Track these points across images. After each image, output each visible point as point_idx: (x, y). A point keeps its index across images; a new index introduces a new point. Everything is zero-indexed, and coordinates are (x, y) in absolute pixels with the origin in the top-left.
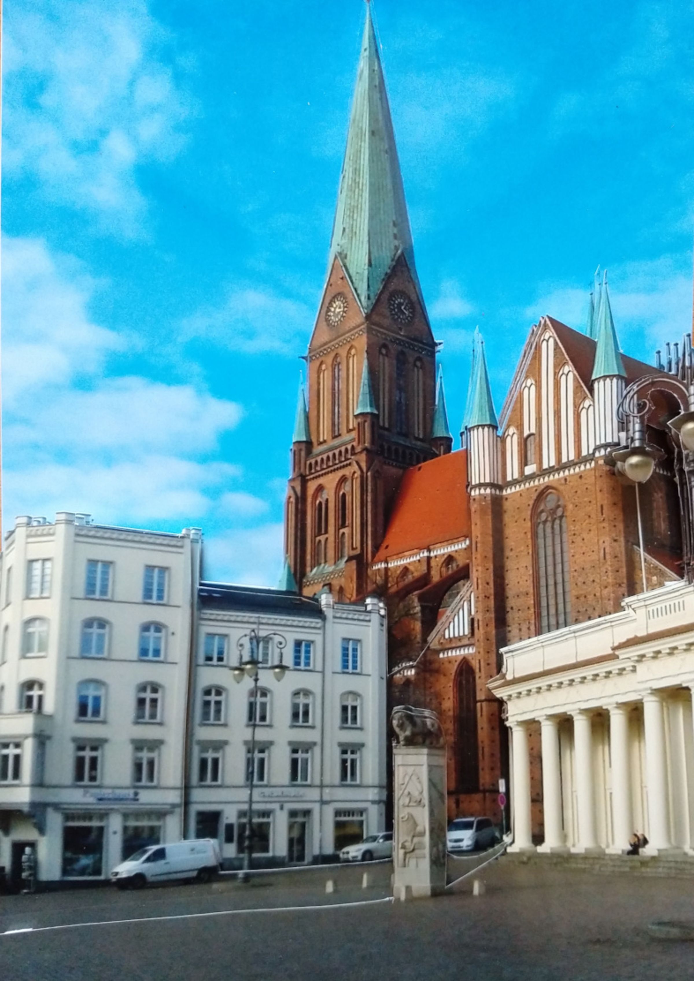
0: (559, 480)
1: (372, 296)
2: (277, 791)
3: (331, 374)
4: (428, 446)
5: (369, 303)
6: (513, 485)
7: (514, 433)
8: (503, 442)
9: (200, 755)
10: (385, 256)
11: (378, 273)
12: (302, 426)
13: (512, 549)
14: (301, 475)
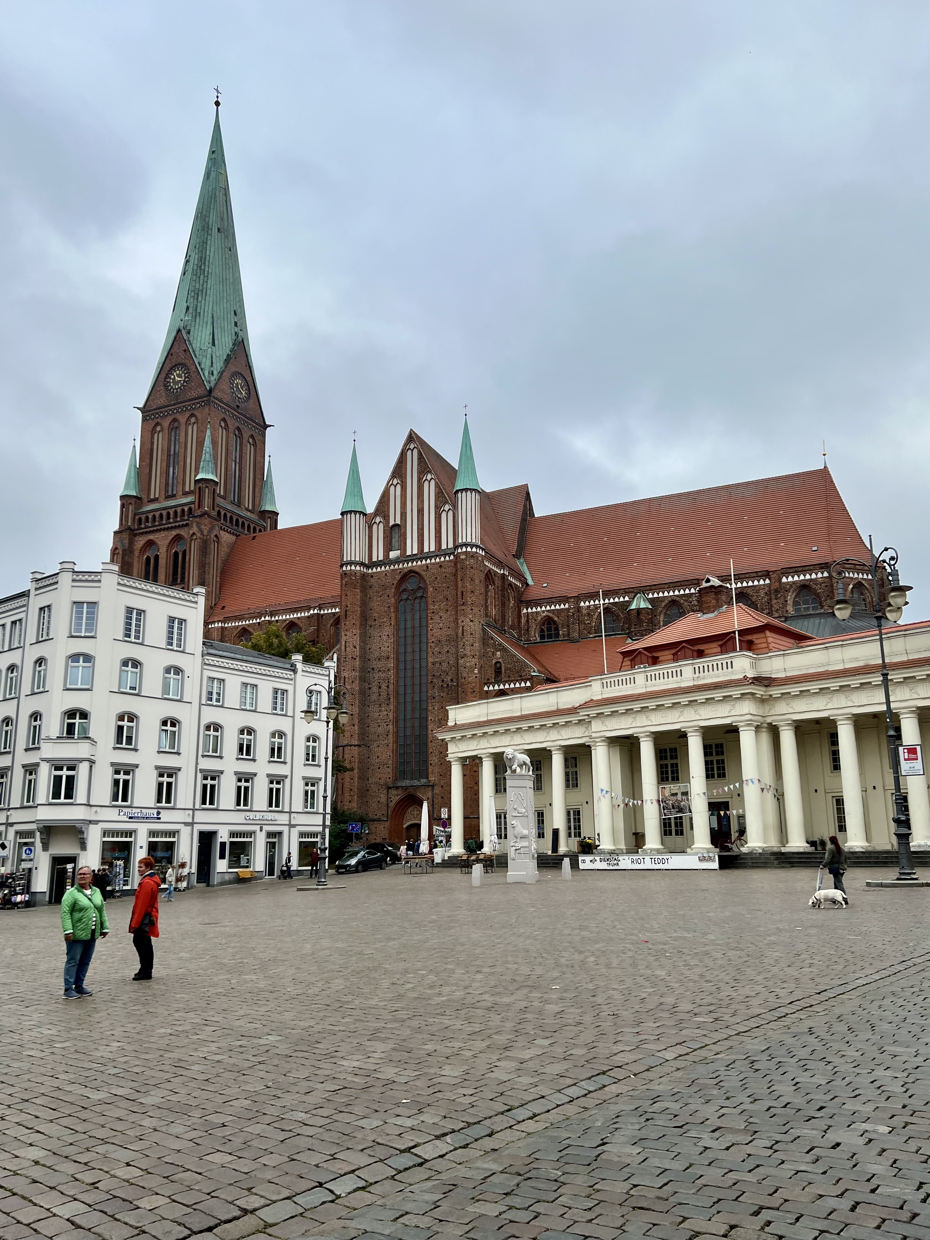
0: (422, 566)
1: (216, 373)
2: (259, 816)
3: (167, 436)
4: (257, 518)
5: (212, 378)
6: (379, 565)
7: (380, 522)
8: (370, 527)
9: (201, 782)
10: (227, 340)
11: (221, 353)
12: (132, 481)
13: (375, 620)
14: (129, 528)
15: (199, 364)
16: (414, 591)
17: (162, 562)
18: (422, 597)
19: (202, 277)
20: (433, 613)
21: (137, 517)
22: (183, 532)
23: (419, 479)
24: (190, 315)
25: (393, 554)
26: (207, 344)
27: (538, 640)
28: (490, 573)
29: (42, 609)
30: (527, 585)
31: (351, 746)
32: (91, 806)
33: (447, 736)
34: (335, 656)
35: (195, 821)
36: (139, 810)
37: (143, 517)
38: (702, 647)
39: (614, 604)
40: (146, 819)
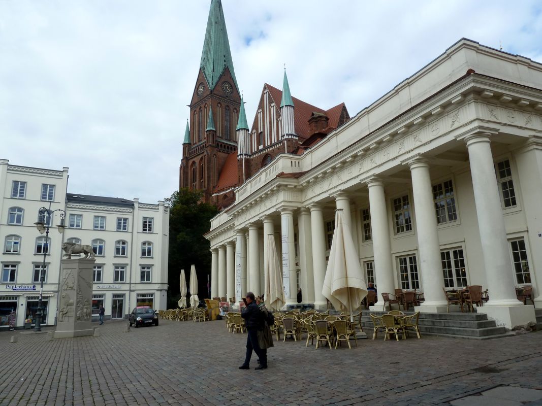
0: (271, 151)
1: (214, 83)
2: (107, 286)
3: (198, 115)
5: (213, 86)
6: (254, 154)
7: (255, 133)
8: (251, 136)
10: (220, 68)
11: (217, 74)
12: (187, 137)
14: (187, 158)
15: (208, 81)
17: (197, 170)
21: (189, 152)
23: (269, 106)
24: (205, 61)
25: (260, 147)
26: (211, 71)
33: (210, 237)
36: (21, 286)
40: (25, 289)
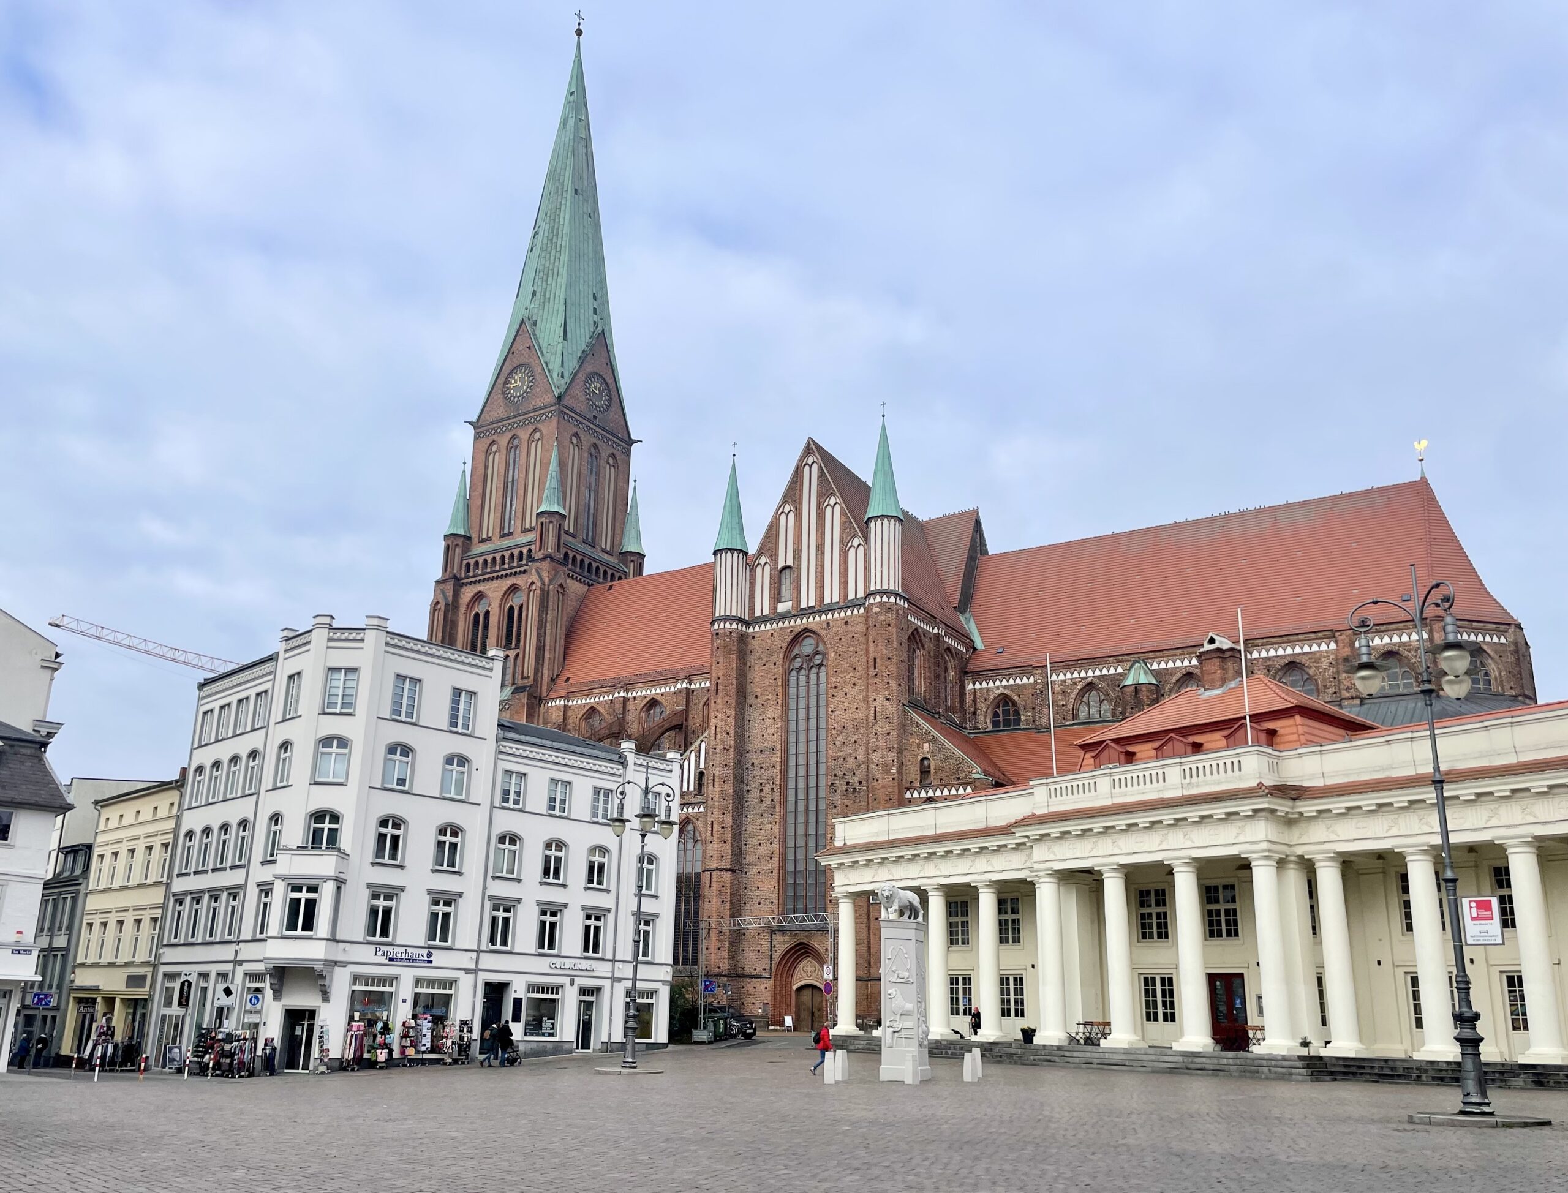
0: (820, 623)
1: (567, 375)
2: (569, 963)
3: (504, 457)
4: (616, 561)
5: (563, 382)
6: (762, 622)
7: (766, 563)
8: (753, 571)
9: (490, 913)
10: (582, 331)
11: (575, 349)
12: (461, 515)
13: (756, 696)
14: (455, 577)
15: (546, 364)
16: (810, 657)
17: (493, 620)
18: (820, 665)
19: (553, 252)
20: (835, 687)
21: (465, 563)
22: (521, 581)
23: (819, 504)
24: (537, 302)
25: (782, 607)
26: (557, 337)
27: (990, 728)
28: (918, 633)
29: (291, 677)
30: (975, 649)
31: (721, 870)
32: (338, 941)
33: (832, 861)
34: (703, 746)
35: (481, 967)
36: (403, 949)
37: (472, 562)
38: (1198, 739)
39: (1102, 677)
40: (412, 961)
